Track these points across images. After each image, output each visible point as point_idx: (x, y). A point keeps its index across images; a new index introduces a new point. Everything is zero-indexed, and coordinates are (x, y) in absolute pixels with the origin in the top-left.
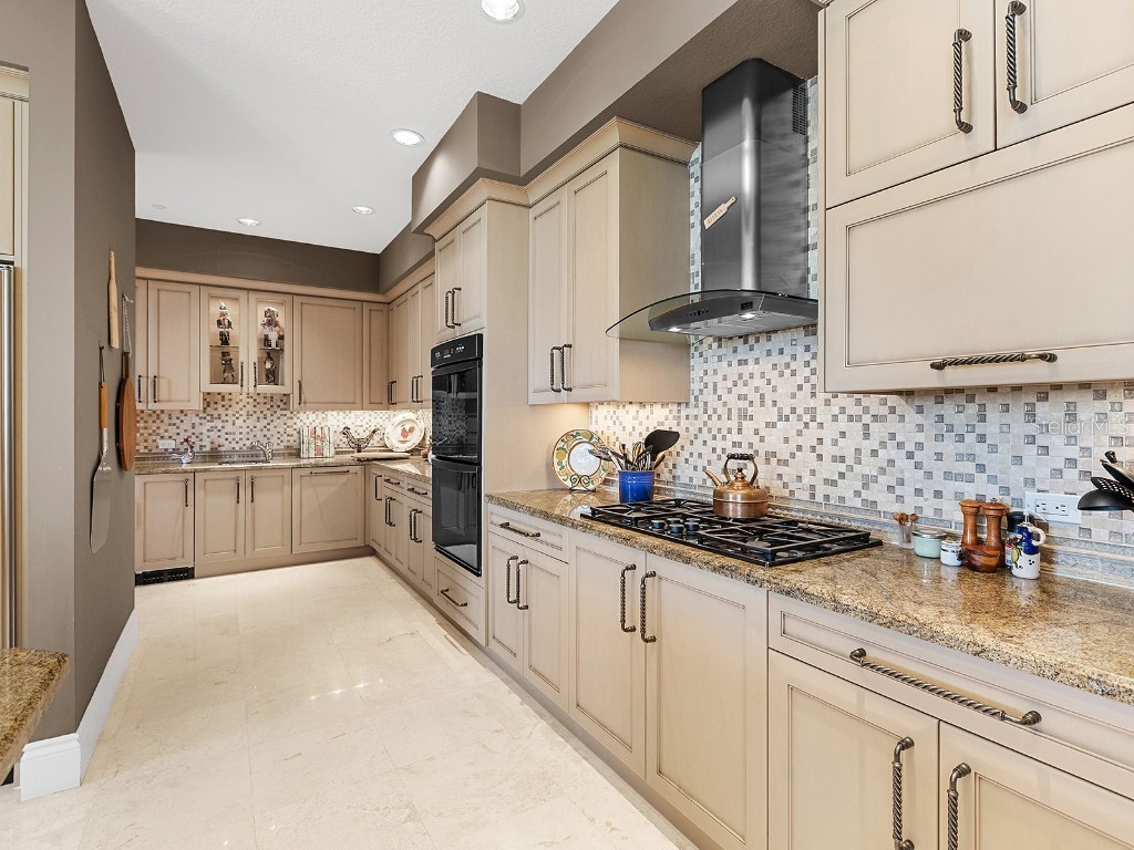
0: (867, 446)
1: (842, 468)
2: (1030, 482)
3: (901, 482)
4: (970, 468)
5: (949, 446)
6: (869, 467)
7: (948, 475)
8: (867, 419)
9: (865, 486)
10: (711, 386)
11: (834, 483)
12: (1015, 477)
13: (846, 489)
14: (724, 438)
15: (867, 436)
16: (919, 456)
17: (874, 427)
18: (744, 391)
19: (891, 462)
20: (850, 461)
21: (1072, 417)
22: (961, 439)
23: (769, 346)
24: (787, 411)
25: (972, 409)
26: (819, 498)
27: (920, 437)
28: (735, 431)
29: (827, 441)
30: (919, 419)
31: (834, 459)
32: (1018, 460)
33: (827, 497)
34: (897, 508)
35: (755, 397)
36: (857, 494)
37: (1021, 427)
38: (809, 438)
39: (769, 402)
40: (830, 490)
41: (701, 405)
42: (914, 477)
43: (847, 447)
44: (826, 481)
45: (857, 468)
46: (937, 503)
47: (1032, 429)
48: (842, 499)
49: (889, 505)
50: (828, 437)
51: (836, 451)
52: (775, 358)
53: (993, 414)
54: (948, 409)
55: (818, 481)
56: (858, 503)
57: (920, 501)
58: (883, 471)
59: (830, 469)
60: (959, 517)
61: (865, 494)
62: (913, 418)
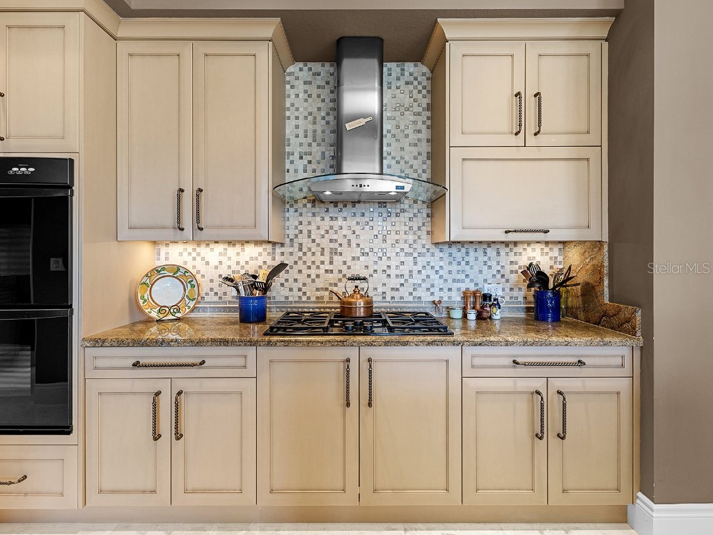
0: (416, 269)
1: (402, 281)
2: (485, 281)
3: (433, 286)
4: (462, 276)
5: (455, 267)
6: (417, 279)
7: (454, 281)
8: (415, 255)
9: (415, 289)
10: (305, 232)
11: (397, 289)
12: (480, 279)
13: (404, 292)
14: (318, 267)
15: (415, 263)
16: (441, 272)
17: (419, 259)
18: (335, 237)
19: (428, 276)
20: (406, 277)
21: (498, 253)
22: (459, 263)
23: (354, 210)
24: (367, 250)
25: (463, 250)
26: (388, 299)
27: (442, 264)
28: (327, 262)
29: (393, 267)
30: (441, 255)
31: (397, 276)
32: (481, 272)
33: (393, 298)
34: (431, 299)
35: (345, 242)
36: (411, 294)
37: (482, 258)
38: (382, 265)
39: (353, 244)
40: (395, 294)
41: (296, 245)
42: (439, 283)
43: (404, 270)
44: (392, 289)
45: (411, 281)
46: (449, 294)
47: (486, 259)
48: (402, 298)
49: (427, 298)
50: (393, 263)
51: (398, 272)
52: (358, 219)
53: (472, 253)
54: (454, 250)
55: (387, 289)
56: (411, 299)
57: (442, 294)
58: (424, 280)
59: (395, 282)
60: (459, 299)
61: (414, 294)
62: (438, 254)
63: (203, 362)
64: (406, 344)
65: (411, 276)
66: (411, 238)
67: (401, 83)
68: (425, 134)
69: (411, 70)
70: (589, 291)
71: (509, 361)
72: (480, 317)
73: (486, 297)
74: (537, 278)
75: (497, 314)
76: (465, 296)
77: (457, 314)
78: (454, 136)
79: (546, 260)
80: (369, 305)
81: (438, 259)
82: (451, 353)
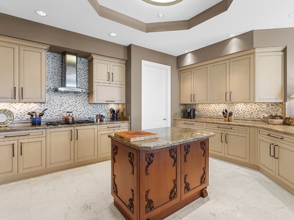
0: (84, 109)
1: (81, 113)
2: (101, 112)
3: (89, 114)
4: (96, 111)
5: (94, 109)
6: (85, 112)
7: (94, 112)
8: (84, 106)
9: (84, 115)
10: (52, 100)
11: (79, 115)
12: (100, 112)
13: (81, 115)
14: (56, 110)
15: (84, 108)
16: (91, 110)
17: (85, 107)
18: (61, 101)
19: (88, 111)
20: (82, 112)
21: (104, 106)
22: (95, 108)
23: (67, 94)
24: (71, 105)
25: (96, 105)
26: (77, 117)
27: (91, 108)
28: (59, 108)
29: (78, 109)
31: (79, 112)
32: (100, 110)
33: (78, 117)
34: (89, 117)
35: (64, 103)
36: (83, 116)
37: (101, 107)
38: (76, 109)
39: (67, 103)
40: (79, 116)
41: (49, 103)
42: (90, 113)
43: (81, 110)
44: (78, 115)
45: (83, 113)
46: (93, 116)
47: (102, 107)
48: (81, 117)
49: (87, 117)
50: (78, 108)
51: (80, 111)
52: (68, 97)
53: (98, 106)
54: (94, 105)
55: (77, 115)
56: (83, 117)
57: (91, 116)
58: (87, 113)
59: (79, 113)
60: (95, 117)
61: (84, 116)
62: (90, 106)
63: (29, 134)
64: (85, 125)
65: (83, 111)
66: (83, 102)
67: (81, 63)
68: (87, 76)
69: (83, 60)
70: (123, 113)
71: (107, 127)
72: (100, 120)
73: (102, 116)
74: (113, 111)
75: (104, 120)
76: (97, 116)
77: (95, 120)
78: (95, 80)
79: (115, 107)
80: (73, 119)
81: (90, 107)
82: (95, 126)
